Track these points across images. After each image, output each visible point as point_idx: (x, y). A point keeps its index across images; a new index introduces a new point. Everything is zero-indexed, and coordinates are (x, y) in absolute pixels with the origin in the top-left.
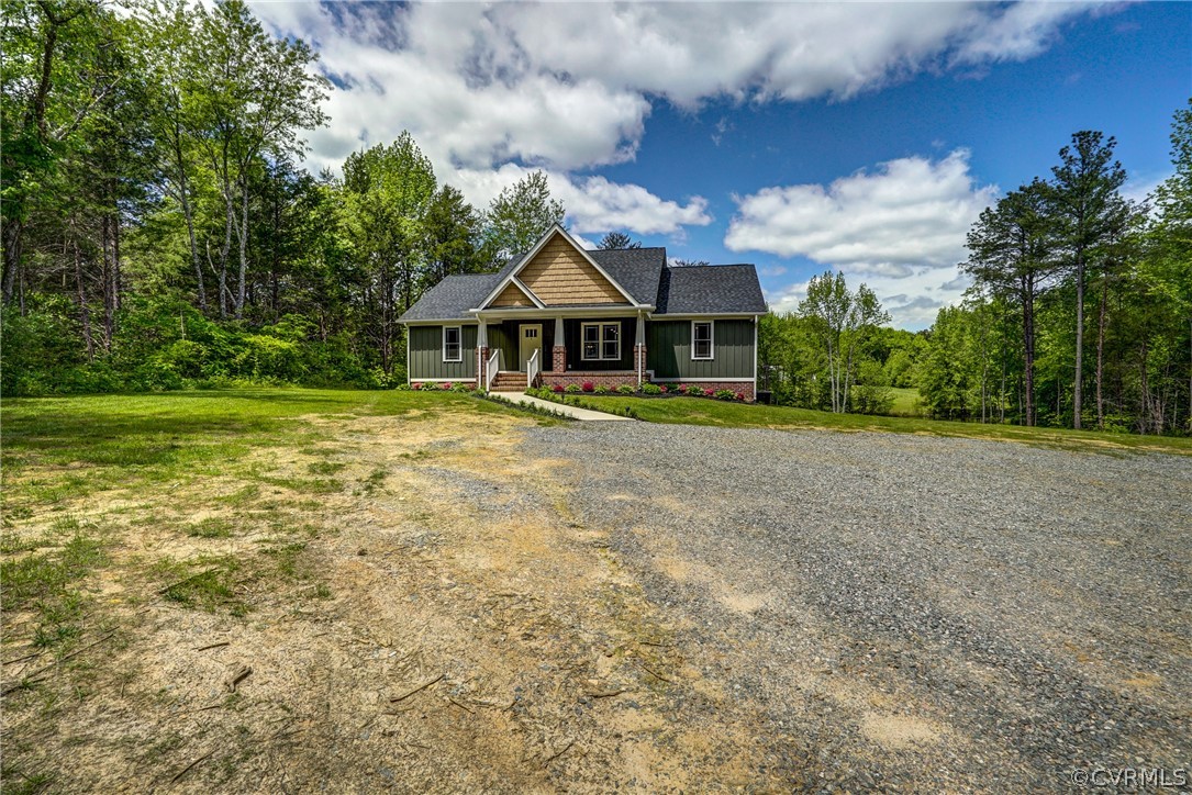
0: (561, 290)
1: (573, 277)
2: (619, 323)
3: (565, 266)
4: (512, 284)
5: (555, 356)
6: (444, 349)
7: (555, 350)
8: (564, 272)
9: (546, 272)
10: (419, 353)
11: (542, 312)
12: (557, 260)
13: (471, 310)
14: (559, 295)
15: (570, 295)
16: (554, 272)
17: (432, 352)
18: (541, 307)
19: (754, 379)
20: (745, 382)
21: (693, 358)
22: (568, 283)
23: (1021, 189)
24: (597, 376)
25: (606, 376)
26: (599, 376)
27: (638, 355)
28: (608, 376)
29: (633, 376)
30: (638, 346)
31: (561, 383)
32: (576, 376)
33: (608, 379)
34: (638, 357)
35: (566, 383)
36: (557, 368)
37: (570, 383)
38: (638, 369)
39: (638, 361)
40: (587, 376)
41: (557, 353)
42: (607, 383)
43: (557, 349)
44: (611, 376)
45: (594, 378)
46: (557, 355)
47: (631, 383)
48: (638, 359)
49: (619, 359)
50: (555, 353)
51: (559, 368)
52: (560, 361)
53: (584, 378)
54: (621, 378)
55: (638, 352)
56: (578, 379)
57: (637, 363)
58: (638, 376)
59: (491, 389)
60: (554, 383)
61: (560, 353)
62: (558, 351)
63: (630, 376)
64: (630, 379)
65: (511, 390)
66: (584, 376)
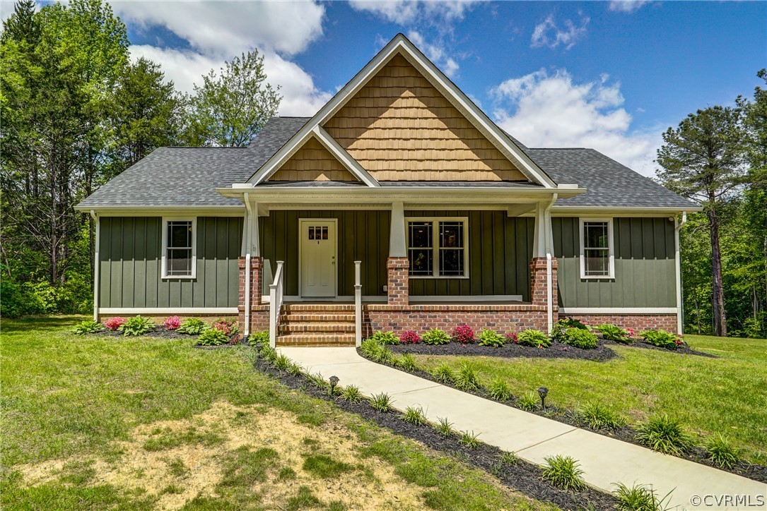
0: (406, 155)
1: (427, 134)
2: (465, 220)
3: (411, 113)
4: (313, 142)
5: (392, 275)
6: (164, 259)
7: (392, 263)
8: (410, 123)
9: (378, 123)
10: (117, 265)
11: (372, 192)
12: (399, 103)
13: (235, 186)
14: (401, 165)
15: (420, 166)
16: (390, 123)
17: (140, 264)
18: (371, 185)
19: (678, 310)
20: (662, 315)
21: (583, 276)
22: (418, 144)
23: (699, 112)
24: (471, 311)
25: (487, 311)
26: (475, 311)
27: (546, 274)
28: (491, 311)
29: (537, 311)
30: (546, 258)
31: (404, 325)
32: (433, 311)
33: (492, 317)
34: (546, 277)
35: (413, 324)
36: (397, 296)
37: (420, 325)
38: (546, 300)
39: (546, 285)
40: (452, 311)
41: (396, 269)
42: (489, 325)
43: (397, 262)
44: (497, 311)
45: (466, 315)
46: (397, 273)
47: (532, 324)
48: (546, 281)
49: (467, 276)
50: (392, 269)
51: (401, 296)
52: (402, 285)
53: (447, 315)
54: (514, 315)
55: (546, 269)
56: (435, 317)
57: (543, 289)
58: (546, 311)
59: (279, 341)
60: (390, 324)
61: (402, 269)
62: (399, 265)
63: (531, 311)
64: (530, 317)
65: (320, 343)
66: (448, 311)
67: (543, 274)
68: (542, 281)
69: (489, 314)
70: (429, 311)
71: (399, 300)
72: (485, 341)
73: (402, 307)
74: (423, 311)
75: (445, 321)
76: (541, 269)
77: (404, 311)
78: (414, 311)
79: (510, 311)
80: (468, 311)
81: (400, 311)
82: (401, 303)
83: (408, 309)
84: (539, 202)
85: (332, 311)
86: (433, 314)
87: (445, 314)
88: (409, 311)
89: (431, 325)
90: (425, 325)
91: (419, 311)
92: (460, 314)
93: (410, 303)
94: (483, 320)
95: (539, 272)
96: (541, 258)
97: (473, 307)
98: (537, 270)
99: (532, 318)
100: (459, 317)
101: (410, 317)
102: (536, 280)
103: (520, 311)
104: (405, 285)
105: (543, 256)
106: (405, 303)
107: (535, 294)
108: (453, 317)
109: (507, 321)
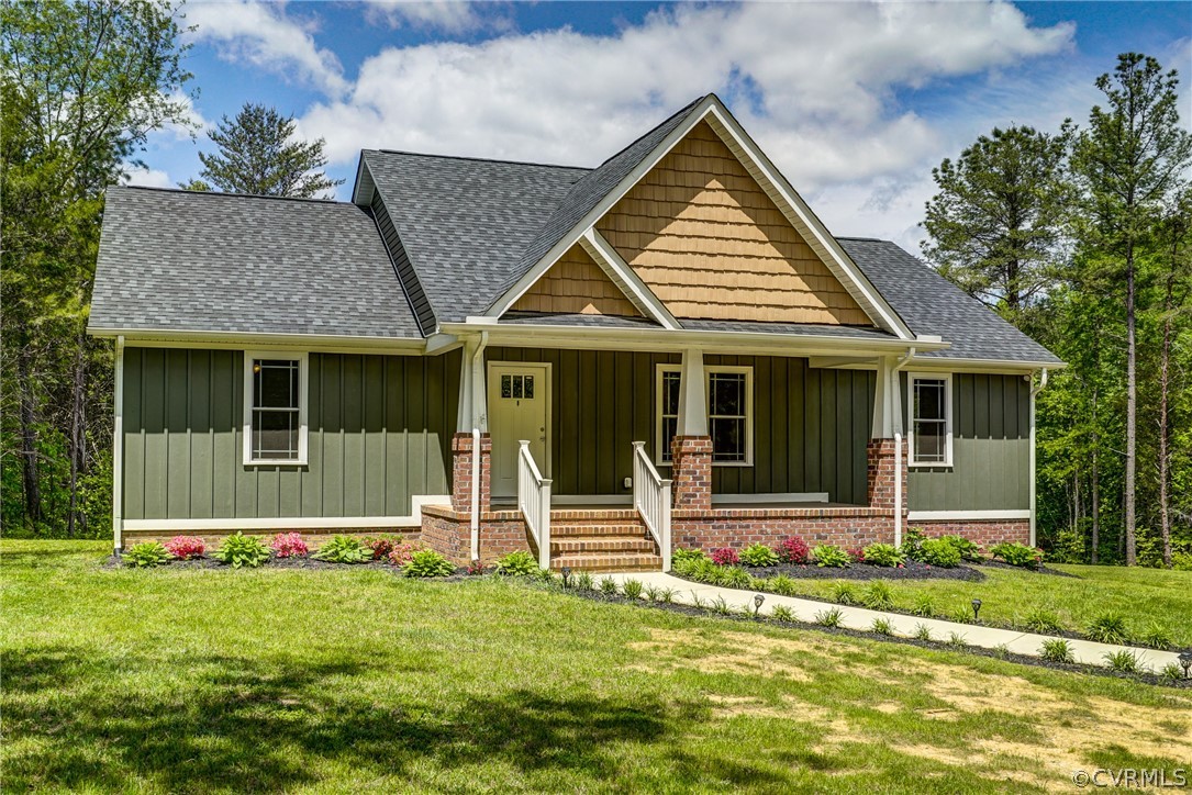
0: (712, 279)
1: (740, 248)
2: (748, 371)
3: (717, 214)
4: (580, 254)
6: (247, 429)
7: (688, 445)
8: (718, 230)
9: (674, 227)
10: (159, 440)
11: (670, 337)
12: (702, 197)
13: (471, 320)
14: (704, 295)
15: (731, 296)
16: (689, 228)
17: (203, 440)
18: (669, 327)
19: (1029, 514)
20: (1011, 521)
21: (911, 463)
22: (728, 263)
24: (796, 518)
25: (817, 517)
26: (802, 518)
27: (894, 462)
28: (823, 517)
29: (881, 516)
30: (893, 439)
31: (705, 539)
32: (745, 518)
33: (823, 526)
34: (893, 468)
35: (718, 539)
36: (695, 496)
37: (727, 539)
38: (893, 501)
39: (893, 479)
40: (771, 518)
41: (694, 454)
42: (819, 537)
43: (696, 444)
44: (830, 517)
45: (789, 524)
46: (695, 461)
47: (875, 536)
48: (893, 473)
49: (750, 462)
50: (688, 454)
51: (700, 496)
52: (701, 478)
53: (764, 524)
54: (852, 523)
55: (894, 455)
56: (748, 526)
57: (889, 484)
58: (893, 517)
59: (555, 565)
60: (686, 539)
61: (702, 454)
62: (698, 449)
63: (873, 517)
64: (873, 525)
65: (613, 568)
66: (765, 518)
67: (889, 463)
68: (888, 473)
69: (820, 522)
70: (740, 519)
71: (698, 502)
72: (825, 560)
73: (703, 513)
74: (731, 518)
75: (762, 532)
76: (887, 455)
77: (705, 519)
78: (718, 519)
79: (847, 517)
80: (791, 518)
81: (699, 519)
82: (700, 507)
83: (712, 515)
84: (884, 357)
85: (603, 520)
86: (744, 523)
87: (760, 522)
88: (712, 519)
89: (742, 539)
90: (733, 539)
91: (725, 519)
92: (781, 522)
93: (714, 506)
94: (811, 531)
95: (885, 459)
96: (888, 440)
97: (799, 511)
98: (882, 456)
99: (874, 526)
100: (779, 526)
101: (714, 527)
102: (879, 471)
103: (860, 517)
104: (707, 479)
105: (890, 437)
106: (706, 507)
107: (876, 492)
108: (771, 526)
109: (843, 532)
